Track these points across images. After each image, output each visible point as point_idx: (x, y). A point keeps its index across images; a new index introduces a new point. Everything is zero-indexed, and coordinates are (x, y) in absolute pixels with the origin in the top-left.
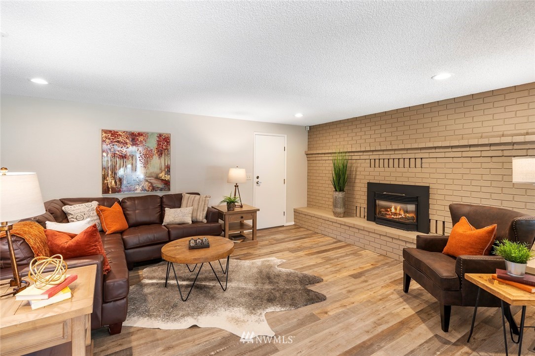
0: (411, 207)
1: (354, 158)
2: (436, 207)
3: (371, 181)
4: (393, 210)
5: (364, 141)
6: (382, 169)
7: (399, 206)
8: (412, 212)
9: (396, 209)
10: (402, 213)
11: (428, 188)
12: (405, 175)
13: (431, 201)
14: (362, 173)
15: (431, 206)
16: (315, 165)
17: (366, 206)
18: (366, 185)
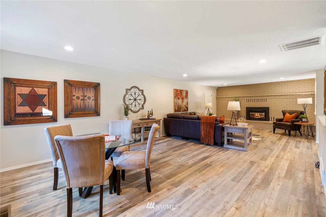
0: (264, 114)
1: (240, 99)
2: (271, 113)
3: (247, 107)
4: (256, 115)
5: (240, 94)
6: (252, 102)
7: (258, 114)
8: (263, 115)
9: (257, 115)
10: (260, 116)
11: (269, 107)
12: (260, 104)
13: (270, 112)
14: (243, 104)
15: (270, 113)
16: (220, 102)
17: (245, 115)
18: (246, 108)
